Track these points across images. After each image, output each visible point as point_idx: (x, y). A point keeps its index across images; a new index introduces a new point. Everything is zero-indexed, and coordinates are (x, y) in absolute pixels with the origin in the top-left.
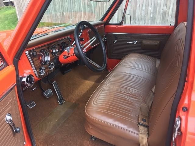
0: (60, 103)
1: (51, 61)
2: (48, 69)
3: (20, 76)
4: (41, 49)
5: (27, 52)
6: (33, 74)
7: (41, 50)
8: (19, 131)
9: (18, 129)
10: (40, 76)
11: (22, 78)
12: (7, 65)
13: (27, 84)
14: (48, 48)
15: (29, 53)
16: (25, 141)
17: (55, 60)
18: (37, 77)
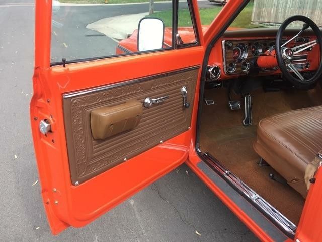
0: (244, 123)
1: (248, 60)
2: (240, 69)
3: (208, 65)
4: (240, 42)
5: (223, 42)
6: (222, 68)
7: (240, 44)
8: (188, 107)
9: (187, 105)
10: (228, 73)
11: (209, 68)
12: (199, 45)
13: (212, 75)
14: (249, 45)
15: (225, 43)
16: (190, 126)
17: (253, 62)
18: (224, 72)
